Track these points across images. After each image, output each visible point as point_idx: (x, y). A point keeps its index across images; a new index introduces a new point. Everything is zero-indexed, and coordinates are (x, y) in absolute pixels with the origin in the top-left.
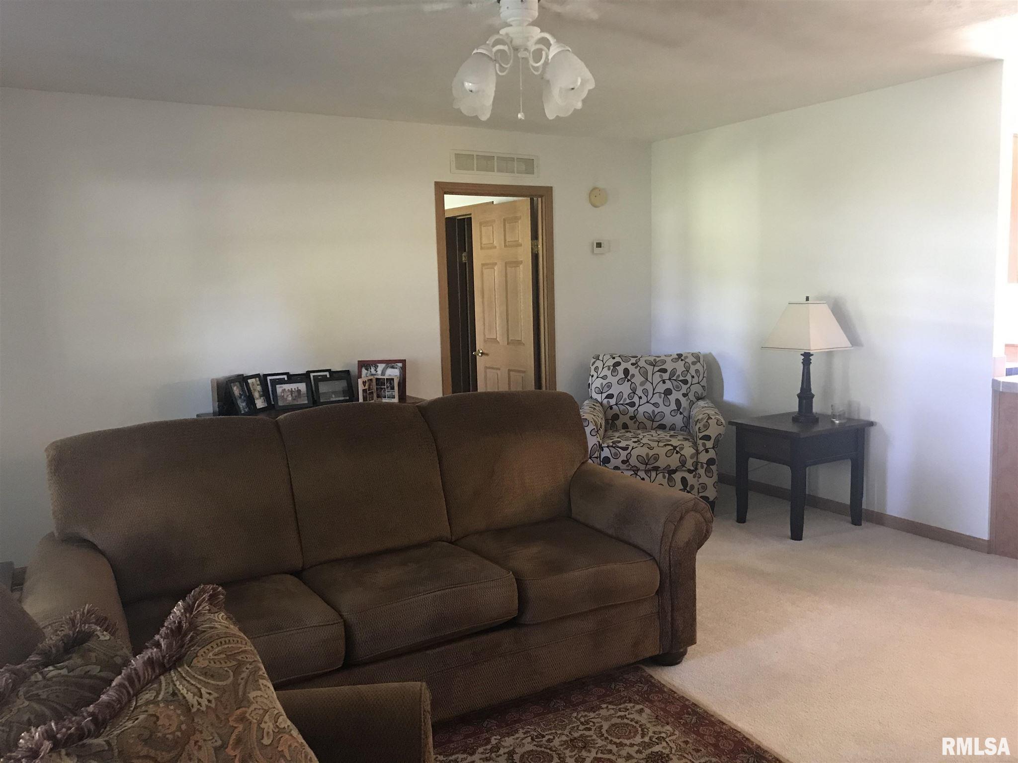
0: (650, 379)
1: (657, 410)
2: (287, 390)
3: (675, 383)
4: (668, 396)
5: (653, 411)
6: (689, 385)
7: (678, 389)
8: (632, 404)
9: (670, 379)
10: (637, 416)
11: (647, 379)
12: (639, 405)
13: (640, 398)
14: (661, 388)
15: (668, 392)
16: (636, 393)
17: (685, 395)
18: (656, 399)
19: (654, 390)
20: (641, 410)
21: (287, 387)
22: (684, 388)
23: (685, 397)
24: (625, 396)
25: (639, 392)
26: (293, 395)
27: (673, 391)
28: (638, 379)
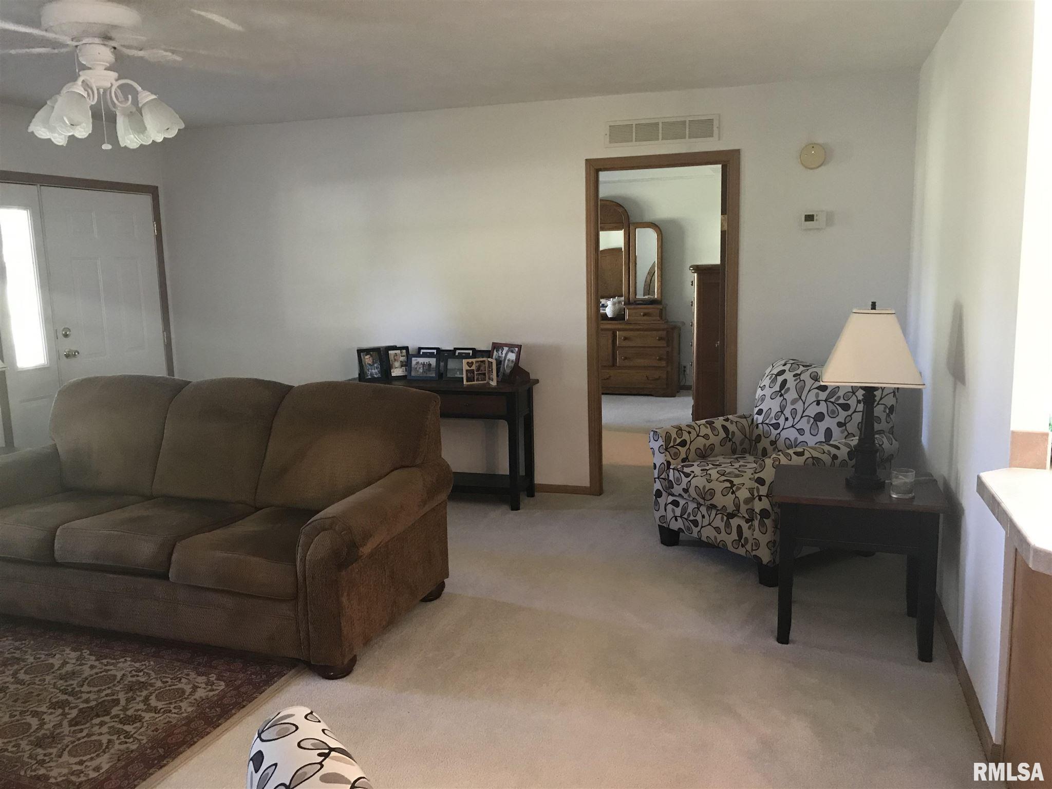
0: (803, 398)
1: (801, 439)
2: (420, 363)
3: (831, 406)
4: (818, 422)
5: (796, 439)
6: (850, 412)
7: (833, 415)
8: (776, 425)
9: (826, 401)
10: (777, 442)
11: (800, 397)
12: (783, 429)
13: (787, 419)
14: (813, 411)
15: (819, 417)
16: (784, 412)
17: (840, 425)
18: (804, 424)
19: (804, 412)
20: (784, 434)
21: (421, 360)
22: (843, 415)
23: (839, 427)
24: (773, 415)
25: (787, 412)
26: (425, 368)
27: (826, 417)
28: (791, 395)
